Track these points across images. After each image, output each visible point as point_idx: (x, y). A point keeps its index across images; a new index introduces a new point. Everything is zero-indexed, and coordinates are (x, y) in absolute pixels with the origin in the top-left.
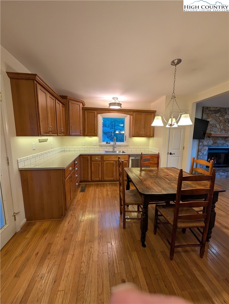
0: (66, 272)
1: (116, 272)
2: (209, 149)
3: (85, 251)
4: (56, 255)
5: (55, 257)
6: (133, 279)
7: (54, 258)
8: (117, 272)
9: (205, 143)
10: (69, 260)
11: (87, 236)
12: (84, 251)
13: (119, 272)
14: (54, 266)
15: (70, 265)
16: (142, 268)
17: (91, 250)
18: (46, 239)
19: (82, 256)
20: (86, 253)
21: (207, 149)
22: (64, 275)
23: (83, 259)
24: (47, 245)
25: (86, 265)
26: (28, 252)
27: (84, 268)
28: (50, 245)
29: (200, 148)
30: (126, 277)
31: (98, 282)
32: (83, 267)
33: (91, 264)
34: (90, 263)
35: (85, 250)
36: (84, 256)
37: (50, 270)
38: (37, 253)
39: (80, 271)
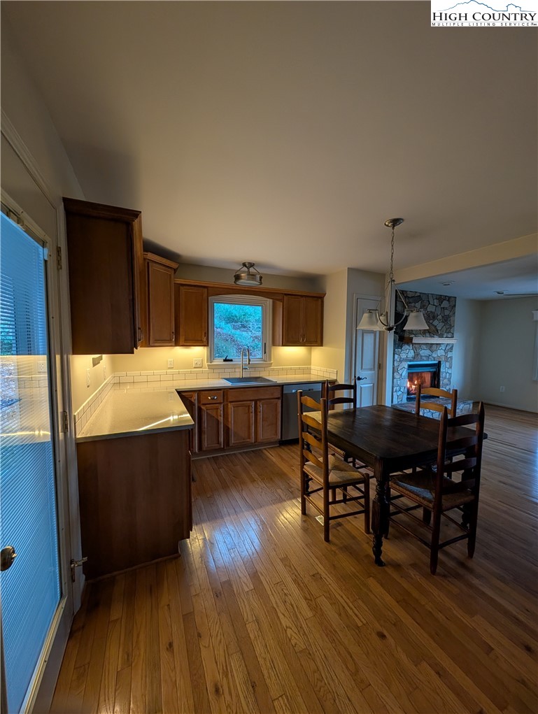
0: (265, 659)
1: (360, 624)
2: (410, 366)
3: (278, 606)
4: (219, 634)
5: (219, 638)
6: (394, 625)
7: (220, 642)
8: (362, 624)
9: (403, 356)
10: (256, 633)
11: (262, 575)
12: (275, 606)
13: (365, 622)
14: (229, 658)
15: (263, 643)
16: (397, 602)
17: (287, 600)
18: (169, 609)
19: (278, 618)
20: (282, 608)
21: (406, 367)
22: (264, 666)
23: (283, 622)
24: (182, 620)
25: (296, 631)
26: (142, 650)
27: (297, 637)
28: (188, 617)
29: (396, 365)
30: (381, 626)
31: (339, 654)
32: (293, 638)
33: (304, 626)
34: (301, 624)
35: (276, 603)
36: (281, 616)
37: (227, 668)
38: (171, 645)
39: (291, 647)
